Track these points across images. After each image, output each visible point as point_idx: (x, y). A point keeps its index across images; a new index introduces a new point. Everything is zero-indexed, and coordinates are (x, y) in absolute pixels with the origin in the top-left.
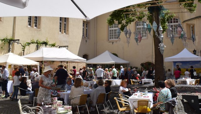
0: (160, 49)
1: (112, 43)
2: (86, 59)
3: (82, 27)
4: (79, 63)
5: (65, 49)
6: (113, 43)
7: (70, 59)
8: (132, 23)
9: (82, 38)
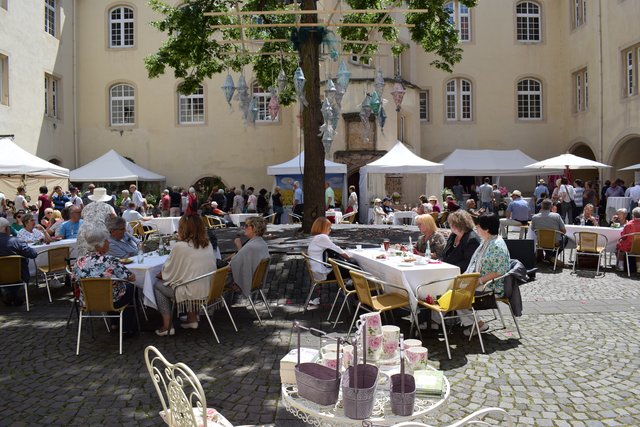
0: (324, 138)
1: (118, 133)
2: (67, 170)
3: (43, 90)
4: (48, 180)
5: (7, 140)
6: (122, 132)
7: (30, 168)
8: (215, 75)
9: (45, 117)
